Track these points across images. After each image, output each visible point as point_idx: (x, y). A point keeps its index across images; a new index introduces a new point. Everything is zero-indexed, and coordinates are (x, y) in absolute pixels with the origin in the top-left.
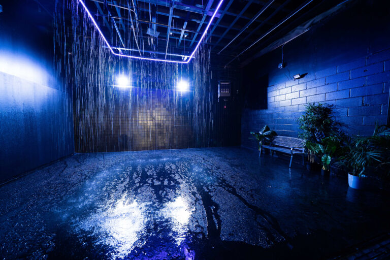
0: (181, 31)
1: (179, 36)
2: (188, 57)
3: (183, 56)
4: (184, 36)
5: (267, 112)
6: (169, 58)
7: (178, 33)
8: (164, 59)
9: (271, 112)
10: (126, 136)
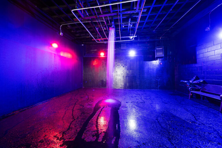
0: (128, 24)
1: (128, 26)
2: (133, 37)
3: (130, 37)
4: (130, 26)
5: (197, 65)
6: (122, 39)
7: (127, 25)
8: (120, 40)
9: (200, 65)
10: (103, 81)
